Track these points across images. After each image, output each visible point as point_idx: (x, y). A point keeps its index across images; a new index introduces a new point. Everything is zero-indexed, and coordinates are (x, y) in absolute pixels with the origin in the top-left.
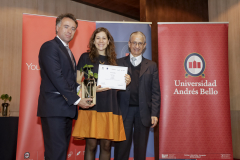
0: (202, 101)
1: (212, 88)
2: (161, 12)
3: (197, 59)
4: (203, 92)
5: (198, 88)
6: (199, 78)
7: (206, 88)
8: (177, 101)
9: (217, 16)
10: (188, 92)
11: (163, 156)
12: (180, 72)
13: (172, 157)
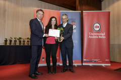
0: (99, 40)
1: (103, 36)
2: (84, 7)
3: (98, 25)
4: (100, 37)
5: (98, 36)
6: (98, 32)
7: (101, 36)
8: (90, 40)
9: (105, 9)
10: (94, 37)
11: (85, 60)
12: (91, 29)
13: (88, 60)
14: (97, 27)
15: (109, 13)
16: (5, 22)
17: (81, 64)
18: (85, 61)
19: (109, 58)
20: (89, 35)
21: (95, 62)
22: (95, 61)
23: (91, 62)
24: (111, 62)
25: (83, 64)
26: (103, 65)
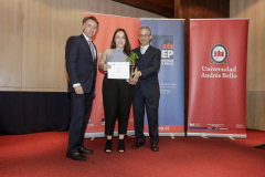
0: (224, 83)
1: (232, 73)
2: (191, 11)
3: (221, 49)
4: (225, 76)
5: (221, 73)
6: (221, 64)
7: (228, 73)
8: (203, 82)
9: (237, 14)
10: (212, 76)
11: (191, 125)
12: (207, 60)
13: (198, 125)
14: (219, 54)
15: (247, 22)
16: (22, 41)
17: (183, 134)
18: (192, 128)
19: (244, 121)
20: (201, 72)
21: (214, 130)
22: (214, 128)
23: (204, 129)
24: (248, 131)
25: (189, 134)
26: (231, 136)
